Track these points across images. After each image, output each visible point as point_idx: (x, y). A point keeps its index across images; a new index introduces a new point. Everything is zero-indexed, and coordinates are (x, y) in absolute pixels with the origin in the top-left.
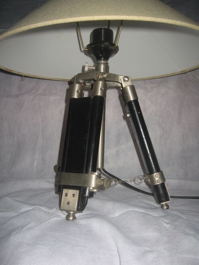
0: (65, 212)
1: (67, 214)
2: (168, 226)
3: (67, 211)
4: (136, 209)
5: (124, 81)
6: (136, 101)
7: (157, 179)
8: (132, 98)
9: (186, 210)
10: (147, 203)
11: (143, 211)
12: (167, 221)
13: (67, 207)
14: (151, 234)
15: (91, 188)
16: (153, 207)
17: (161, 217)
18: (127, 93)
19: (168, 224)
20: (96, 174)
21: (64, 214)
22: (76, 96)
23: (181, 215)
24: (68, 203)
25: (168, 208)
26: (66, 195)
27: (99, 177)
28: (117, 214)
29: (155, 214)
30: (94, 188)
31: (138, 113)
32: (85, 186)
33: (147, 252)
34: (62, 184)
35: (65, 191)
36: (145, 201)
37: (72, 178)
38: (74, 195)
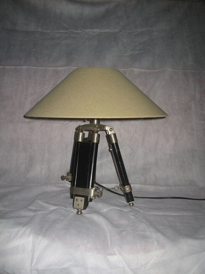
0: (76, 210)
1: (77, 211)
2: (133, 217)
3: (77, 209)
4: (116, 208)
5: (110, 130)
6: (117, 143)
7: (127, 189)
8: (114, 142)
9: (143, 207)
10: (120, 202)
11: (119, 209)
12: (132, 214)
13: (77, 207)
14: (124, 222)
15: (91, 197)
16: (124, 205)
17: (129, 211)
18: (111, 138)
19: (133, 216)
20: (94, 189)
21: (76, 211)
22: (80, 140)
23: (140, 211)
24: (78, 205)
25: (133, 206)
26: (77, 200)
27: (95, 190)
28: (105, 210)
29: (125, 210)
30: (93, 197)
31: (117, 150)
32: (88, 195)
33: (122, 231)
34: (74, 193)
35: (76, 198)
36: (120, 201)
37: (81, 191)
38: (81, 200)
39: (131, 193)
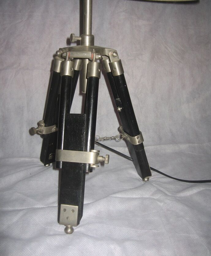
26: (65, 210)
30: (94, 164)
38: (73, 211)
39: (142, 146)
